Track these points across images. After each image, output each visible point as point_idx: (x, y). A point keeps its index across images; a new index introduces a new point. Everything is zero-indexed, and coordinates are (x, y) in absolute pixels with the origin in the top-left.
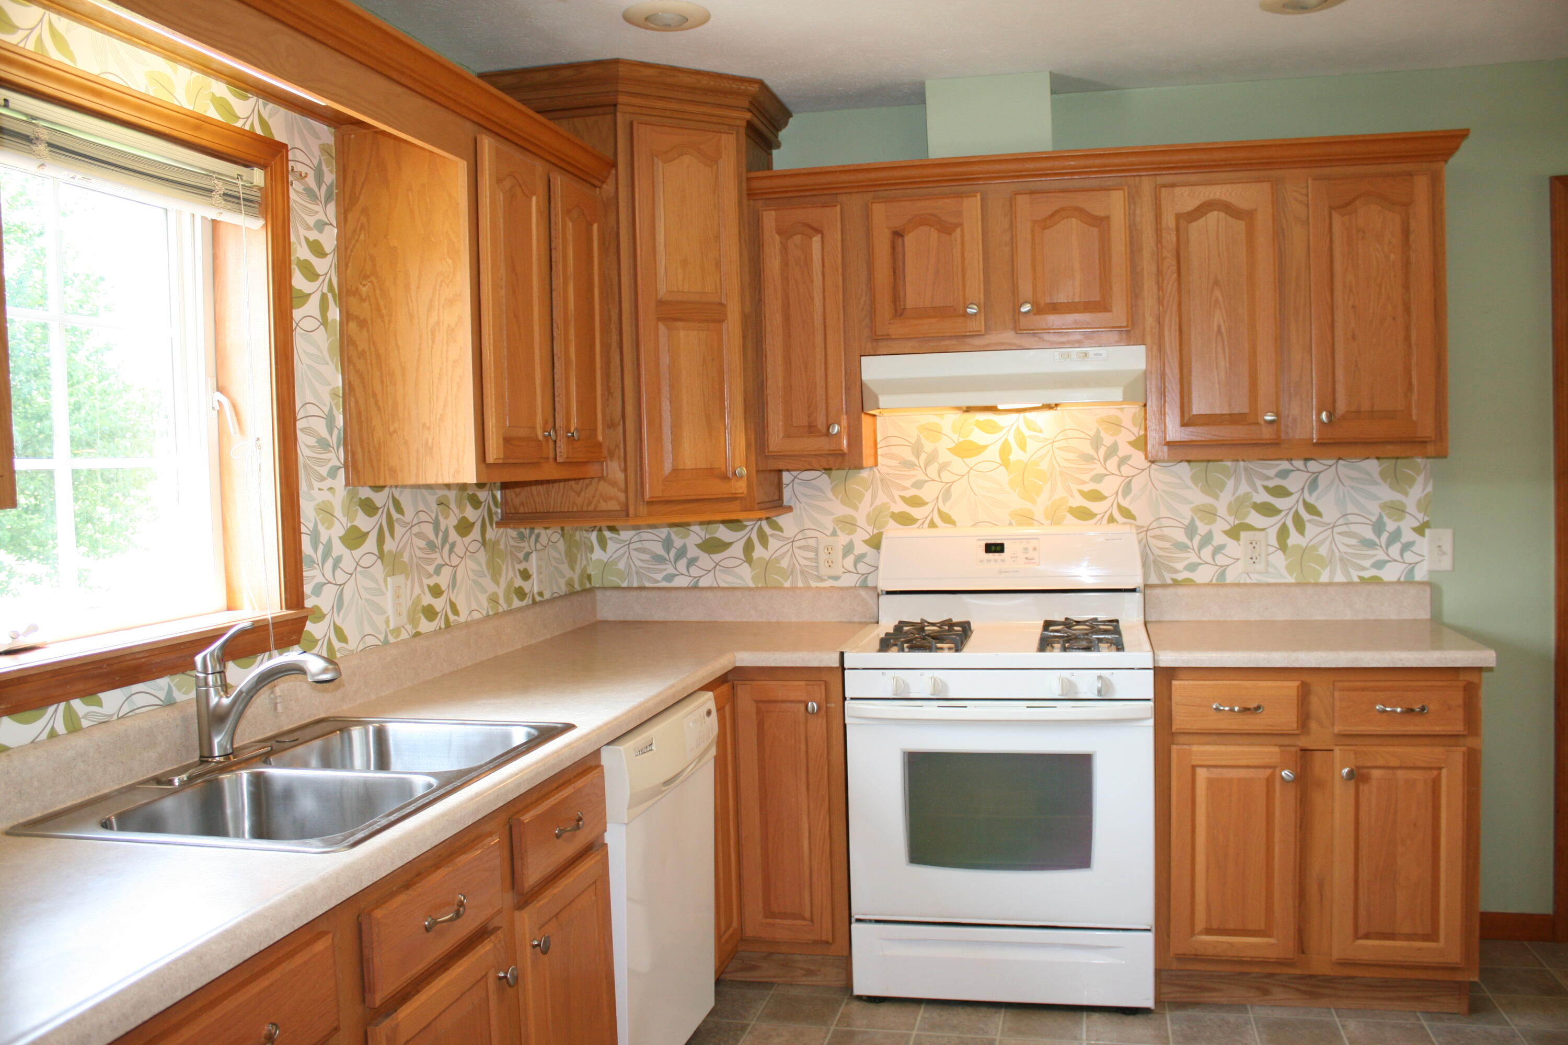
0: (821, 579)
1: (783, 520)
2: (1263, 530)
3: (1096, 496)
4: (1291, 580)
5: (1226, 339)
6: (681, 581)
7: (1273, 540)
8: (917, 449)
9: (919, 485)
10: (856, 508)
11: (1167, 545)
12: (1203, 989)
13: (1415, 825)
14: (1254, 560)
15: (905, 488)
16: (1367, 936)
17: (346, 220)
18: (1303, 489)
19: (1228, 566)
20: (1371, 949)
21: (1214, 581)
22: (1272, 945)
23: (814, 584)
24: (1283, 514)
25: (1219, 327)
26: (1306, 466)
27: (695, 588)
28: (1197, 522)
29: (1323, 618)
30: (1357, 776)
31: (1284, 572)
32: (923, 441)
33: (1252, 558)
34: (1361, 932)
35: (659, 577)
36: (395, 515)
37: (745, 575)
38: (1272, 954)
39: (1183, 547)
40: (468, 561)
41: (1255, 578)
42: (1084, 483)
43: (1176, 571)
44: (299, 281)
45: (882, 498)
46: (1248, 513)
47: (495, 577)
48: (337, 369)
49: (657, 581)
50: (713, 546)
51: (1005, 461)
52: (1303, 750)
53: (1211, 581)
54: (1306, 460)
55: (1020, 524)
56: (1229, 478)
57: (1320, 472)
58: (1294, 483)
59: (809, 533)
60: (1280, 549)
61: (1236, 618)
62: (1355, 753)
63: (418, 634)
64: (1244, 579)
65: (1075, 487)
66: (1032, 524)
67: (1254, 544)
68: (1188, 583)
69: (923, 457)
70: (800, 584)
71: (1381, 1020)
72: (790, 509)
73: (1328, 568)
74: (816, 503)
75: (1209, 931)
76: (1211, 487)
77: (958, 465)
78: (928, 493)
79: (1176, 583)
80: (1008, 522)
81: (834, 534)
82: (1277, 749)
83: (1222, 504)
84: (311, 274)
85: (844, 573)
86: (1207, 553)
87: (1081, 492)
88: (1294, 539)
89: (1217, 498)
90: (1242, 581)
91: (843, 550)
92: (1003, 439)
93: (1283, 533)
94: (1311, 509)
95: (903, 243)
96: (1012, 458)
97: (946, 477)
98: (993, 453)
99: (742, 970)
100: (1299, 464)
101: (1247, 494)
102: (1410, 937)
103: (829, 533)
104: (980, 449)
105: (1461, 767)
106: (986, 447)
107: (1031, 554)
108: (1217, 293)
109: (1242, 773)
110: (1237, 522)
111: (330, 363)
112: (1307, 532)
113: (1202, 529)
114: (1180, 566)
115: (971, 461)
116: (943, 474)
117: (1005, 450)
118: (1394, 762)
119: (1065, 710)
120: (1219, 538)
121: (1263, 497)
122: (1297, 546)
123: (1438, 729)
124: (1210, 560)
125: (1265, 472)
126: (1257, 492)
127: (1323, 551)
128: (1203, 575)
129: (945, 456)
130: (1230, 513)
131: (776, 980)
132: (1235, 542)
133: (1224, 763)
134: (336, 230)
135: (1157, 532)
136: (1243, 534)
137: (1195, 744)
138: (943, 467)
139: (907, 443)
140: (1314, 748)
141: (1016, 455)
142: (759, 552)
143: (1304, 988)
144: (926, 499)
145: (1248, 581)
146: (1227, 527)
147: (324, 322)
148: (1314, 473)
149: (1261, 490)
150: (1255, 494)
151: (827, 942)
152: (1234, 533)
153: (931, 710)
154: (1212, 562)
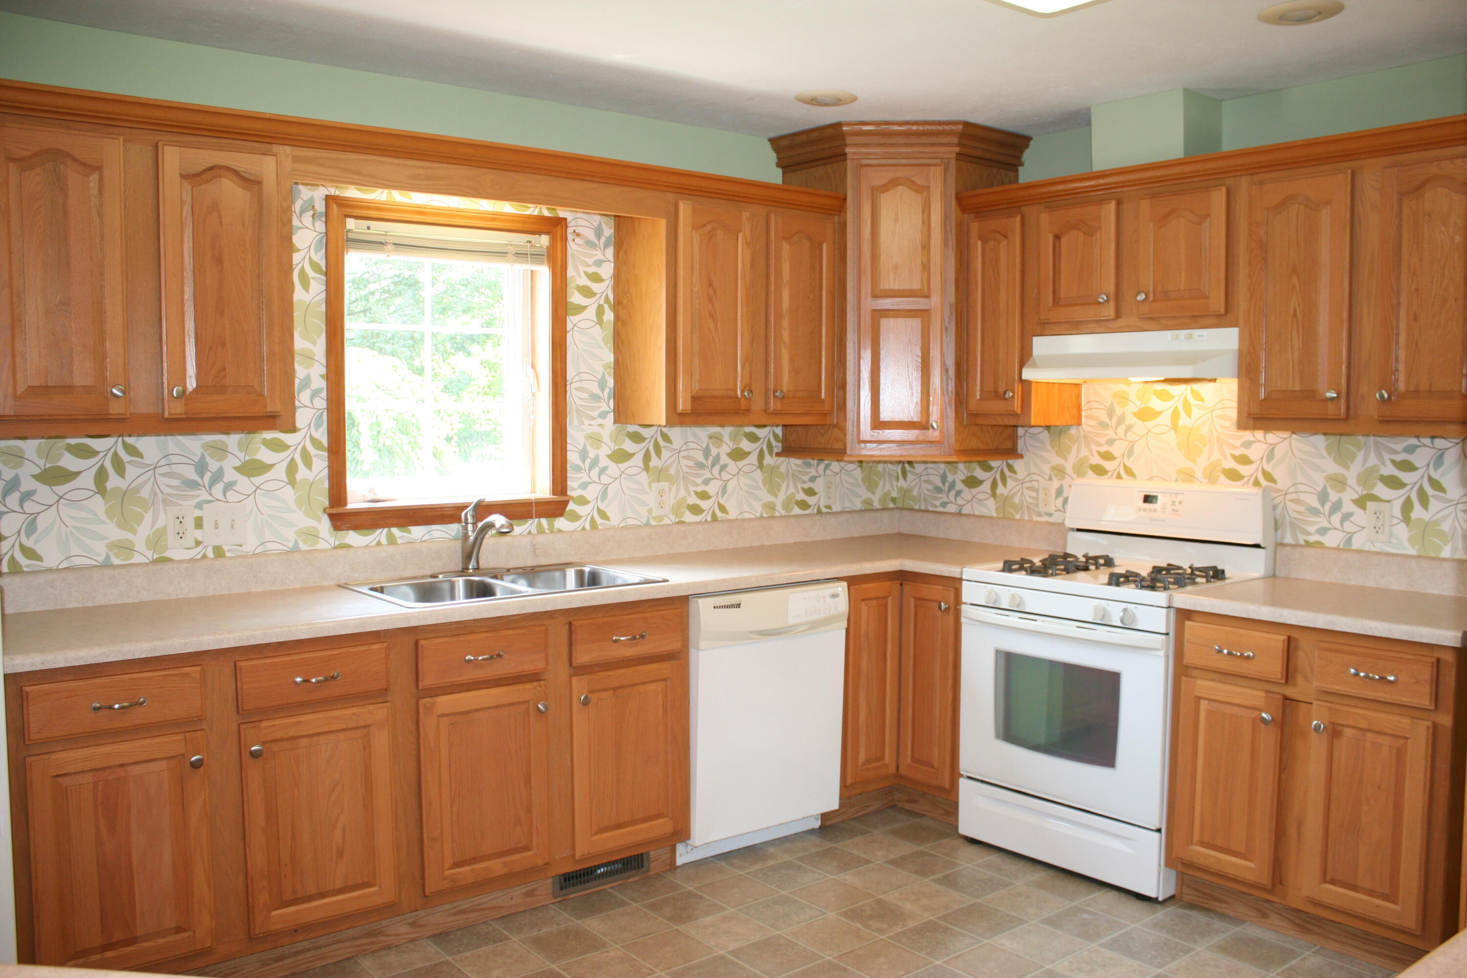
0: (1039, 514)
1: (1018, 464)
2: (1389, 501)
3: (1244, 460)
4: (1413, 552)
5: (1300, 321)
6: (951, 508)
7: (1397, 512)
8: (1111, 413)
9: (1110, 442)
10: (1066, 459)
11: (1302, 509)
12: (1216, 899)
13: (1379, 787)
14: (1377, 529)
15: (1100, 445)
16: (1333, 882)
17: (618, 258)
18: (1428, 465)
19: (1354, 533)
20: (1334, 894)
21: (1341, 546)
22: (1251, 868)
23: (1035, 518)
24: (1408, 487)
25: (1295, 310)
26: (1433, 444)
27: (959, 514)
28: (1329, 490)
29: (1436, 592)
30: (1334, 732)
31: (1406, 544)
32: (1115, 406)
33: (1375, 528)
34: (1329, 877)
35: (937, 503)
36: (662, 443)
37: (990, 508)
38: (1251, 877)
39: (1315, 512)
40: (741, 478)
41: (1379, 547)
42: (1235, 447)
43: (1308, 534)
44: (575, 298)
45: (1084, 452)
46: (1375, 484)
47: (773, 489)
48: (610, 350)
49: (936, 507)
50: (972, 482)
51: (1175, 426)
52: (1286, 698)
53: (1339, 546)
54: (1433, 437)
55: (1184, 481)
56: (1359, 450)
57: (1446, 449)
58: (1421, 458)
59: (1034, 477)
60: (1404, 521)
61: (1353, 583)
62: (1330, 709)
63: (681, 523)
64: (1368, 547)
65: (1228, 451)
66: (1193, 482)
67: (1378, 515)
68: (1318, 545)
69: (1115, 419)
70: (1026, 518)
71: (1349, 967)
72: (1021, 456)
73: (1450, 544)
74: (1039, 452)
75: (1203, 844)
76: (1344, 459)
77: (1140, 427)
78: (1117, 449)
79: (1308, 544)
80: (1175, 478)
81: (1050, 479)
82: (1263, 694)
83: (1352, 474)
84: (587, 292)
85: (1056, 511)
86: (1336, 518)
87: (1233, 456)
88: (1417, 512)
89: (1347, 468)
90: (1366, 549)
91: (1056, 492)
92: (1173, 408)
93: (1407, 506)
94: (1436, 485)
95: (1060, 243)
96: (1181, 423)
97: (1131, 436)
98: (1165, 418)
99: (907, 801)
100: (1427, 441)
101: (1375, 466)
102: (1371, 893)
103: (1047, 477)
104: (1157, 414)
105: (1424, 741)
106: (1161, 412)
107: (1177, 506)
108: (1295, 279)
109: (1235, 710)
110: (1364, 492)
111: (605, 347)
112: (1430, 507)
113: (1333, 496)
114: (1312, 529)
115: (1149, 424)
116: (1129, 434)
117: (1175, 416)
118: (1363, 724)
119: (1101, 633)
120: (1348, 506)
121: (1389, 470)
122: (1420, 520)
123: (1405, 700)
124: (1338, 526)
125: (1392, 446)
126: (1384, 465)
127: (1446, 526)
128: (1332, 540)
129: (1130, 419)
130: (1359, 484)
131: (928, 814)
132: (1361, 511)
133: (1219, 698)
134: (613, 264)
135: (1294, 496)
136: (1370, 505)
137: (1201, 678)
138: (1129, 428)
139: (1102, 407)
140: (1300, 699)
141: (1183, 420)
142: (1001, 490)
143: (1297, 921)
144: (1116, 455)
145: (1373, 549)
146: (1355, 497)
147: (600, 322)
148: (1440, 450)
149: (1389, 464)
150: (1382, 467)
151: (945, 789)
152: (1361, 503)
153: (1013, 619)
154: (1340, 528)
